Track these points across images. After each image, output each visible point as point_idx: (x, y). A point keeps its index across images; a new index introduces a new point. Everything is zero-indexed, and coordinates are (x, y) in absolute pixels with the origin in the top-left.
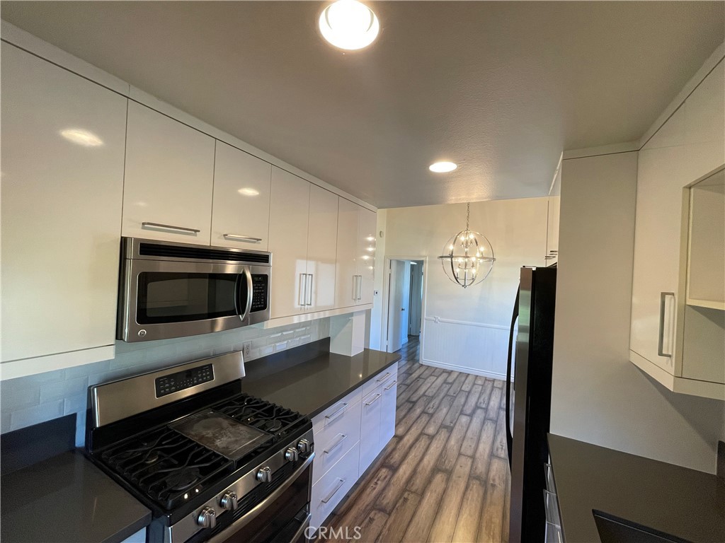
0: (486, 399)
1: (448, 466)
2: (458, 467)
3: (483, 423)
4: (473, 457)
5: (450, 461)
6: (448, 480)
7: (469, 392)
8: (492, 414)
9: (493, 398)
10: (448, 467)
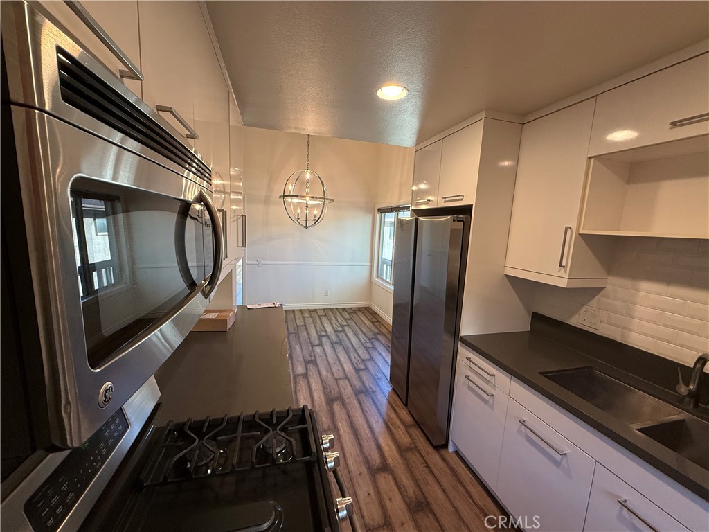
0: (321, 327)
1: (335, 393)
2: (343, 390)
3: (334, 348)
4: (346, 378)
5: (334, 389)
6: (344, 405)
7: (305, 325)
8: (334, 338)
9: (326, 325)
10: (336, 395)
